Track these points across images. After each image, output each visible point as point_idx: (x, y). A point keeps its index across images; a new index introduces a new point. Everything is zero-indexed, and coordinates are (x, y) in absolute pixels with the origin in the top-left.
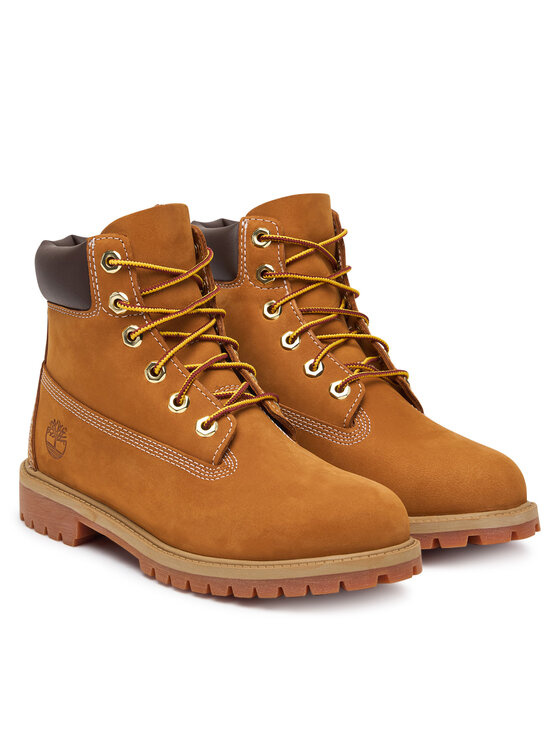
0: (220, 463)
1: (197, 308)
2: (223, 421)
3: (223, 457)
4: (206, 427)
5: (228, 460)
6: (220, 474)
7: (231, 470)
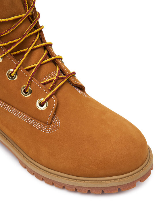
0: (51, 123)
1: (29, 33)
2: (50, 100)
3: (53, 119)
4: (42, 105)
5: (55, 121)
6: (52, 130)
7: (57, 127)
